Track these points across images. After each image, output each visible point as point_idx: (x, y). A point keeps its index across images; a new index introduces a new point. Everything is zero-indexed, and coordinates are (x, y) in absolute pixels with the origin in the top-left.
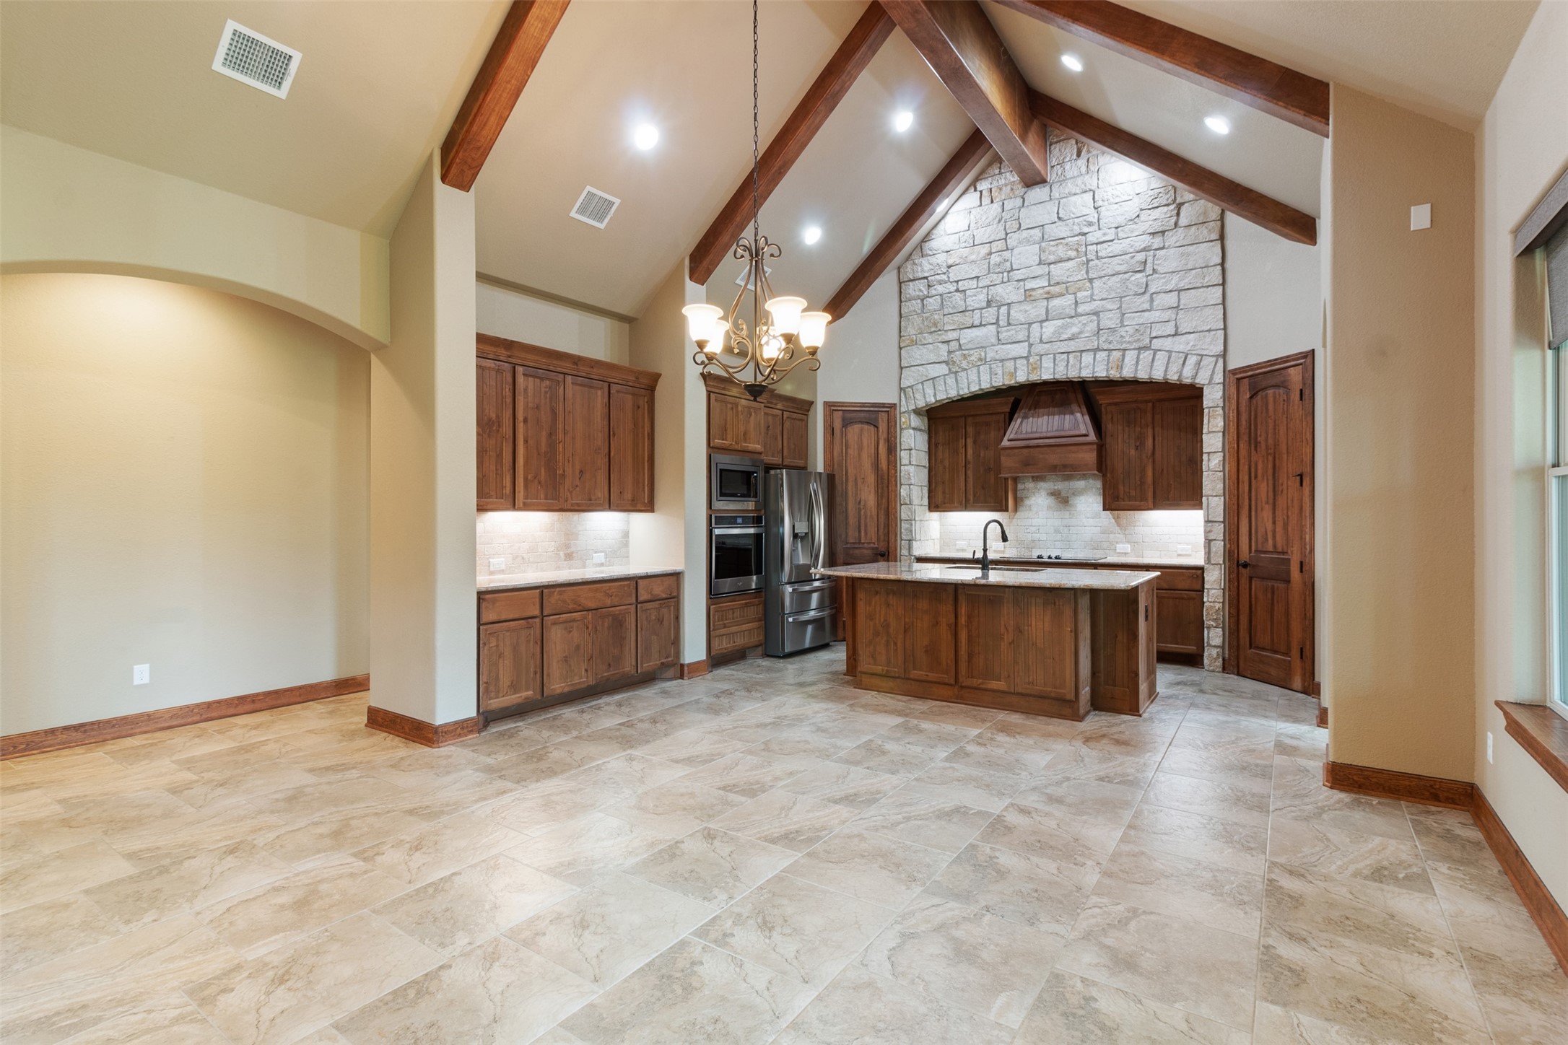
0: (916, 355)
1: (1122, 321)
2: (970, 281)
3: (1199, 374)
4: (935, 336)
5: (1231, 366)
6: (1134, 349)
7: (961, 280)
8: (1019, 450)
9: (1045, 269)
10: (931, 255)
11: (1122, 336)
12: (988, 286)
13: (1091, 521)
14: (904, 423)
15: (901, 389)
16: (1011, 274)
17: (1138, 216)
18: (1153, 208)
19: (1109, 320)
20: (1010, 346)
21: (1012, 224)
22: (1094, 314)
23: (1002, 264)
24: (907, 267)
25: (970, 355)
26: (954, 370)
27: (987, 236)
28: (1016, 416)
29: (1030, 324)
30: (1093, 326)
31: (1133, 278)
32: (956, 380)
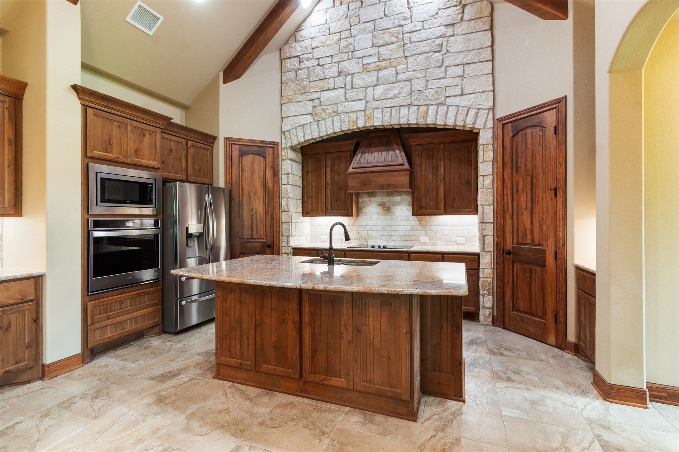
0: (292, 109)
1: (426, 86)
2: (327, 59)
3: (477, 122)
4: (304, 96)
5: (498, 116)
6: (434, 105)
7: (321, 58)
8: (360, 175)
9: (376, 50)
10: (301, 41)
11: (427, 96)
12: (339, 62)
13: (404, 223)
14: (284, 156)
15: (282, 132)
16: (354, 53)
17: (437, 13)
18: (447, 8)
19: (418, 85)
20: (353, 103)
21: (354, 19)
22: (408, 81)
23: (348, 47)
24: (285, 49)
25: (327, 109)
26: (316, 119)
27: (338, 27)
28: (357, 152)
29: (366, 88)
30: (408, 89)
31: (434, 56)
32: (318, 126)
